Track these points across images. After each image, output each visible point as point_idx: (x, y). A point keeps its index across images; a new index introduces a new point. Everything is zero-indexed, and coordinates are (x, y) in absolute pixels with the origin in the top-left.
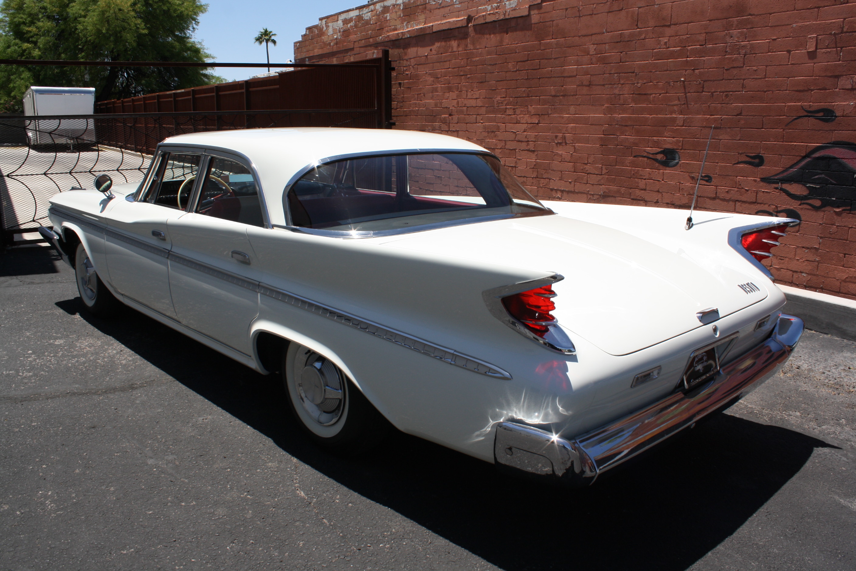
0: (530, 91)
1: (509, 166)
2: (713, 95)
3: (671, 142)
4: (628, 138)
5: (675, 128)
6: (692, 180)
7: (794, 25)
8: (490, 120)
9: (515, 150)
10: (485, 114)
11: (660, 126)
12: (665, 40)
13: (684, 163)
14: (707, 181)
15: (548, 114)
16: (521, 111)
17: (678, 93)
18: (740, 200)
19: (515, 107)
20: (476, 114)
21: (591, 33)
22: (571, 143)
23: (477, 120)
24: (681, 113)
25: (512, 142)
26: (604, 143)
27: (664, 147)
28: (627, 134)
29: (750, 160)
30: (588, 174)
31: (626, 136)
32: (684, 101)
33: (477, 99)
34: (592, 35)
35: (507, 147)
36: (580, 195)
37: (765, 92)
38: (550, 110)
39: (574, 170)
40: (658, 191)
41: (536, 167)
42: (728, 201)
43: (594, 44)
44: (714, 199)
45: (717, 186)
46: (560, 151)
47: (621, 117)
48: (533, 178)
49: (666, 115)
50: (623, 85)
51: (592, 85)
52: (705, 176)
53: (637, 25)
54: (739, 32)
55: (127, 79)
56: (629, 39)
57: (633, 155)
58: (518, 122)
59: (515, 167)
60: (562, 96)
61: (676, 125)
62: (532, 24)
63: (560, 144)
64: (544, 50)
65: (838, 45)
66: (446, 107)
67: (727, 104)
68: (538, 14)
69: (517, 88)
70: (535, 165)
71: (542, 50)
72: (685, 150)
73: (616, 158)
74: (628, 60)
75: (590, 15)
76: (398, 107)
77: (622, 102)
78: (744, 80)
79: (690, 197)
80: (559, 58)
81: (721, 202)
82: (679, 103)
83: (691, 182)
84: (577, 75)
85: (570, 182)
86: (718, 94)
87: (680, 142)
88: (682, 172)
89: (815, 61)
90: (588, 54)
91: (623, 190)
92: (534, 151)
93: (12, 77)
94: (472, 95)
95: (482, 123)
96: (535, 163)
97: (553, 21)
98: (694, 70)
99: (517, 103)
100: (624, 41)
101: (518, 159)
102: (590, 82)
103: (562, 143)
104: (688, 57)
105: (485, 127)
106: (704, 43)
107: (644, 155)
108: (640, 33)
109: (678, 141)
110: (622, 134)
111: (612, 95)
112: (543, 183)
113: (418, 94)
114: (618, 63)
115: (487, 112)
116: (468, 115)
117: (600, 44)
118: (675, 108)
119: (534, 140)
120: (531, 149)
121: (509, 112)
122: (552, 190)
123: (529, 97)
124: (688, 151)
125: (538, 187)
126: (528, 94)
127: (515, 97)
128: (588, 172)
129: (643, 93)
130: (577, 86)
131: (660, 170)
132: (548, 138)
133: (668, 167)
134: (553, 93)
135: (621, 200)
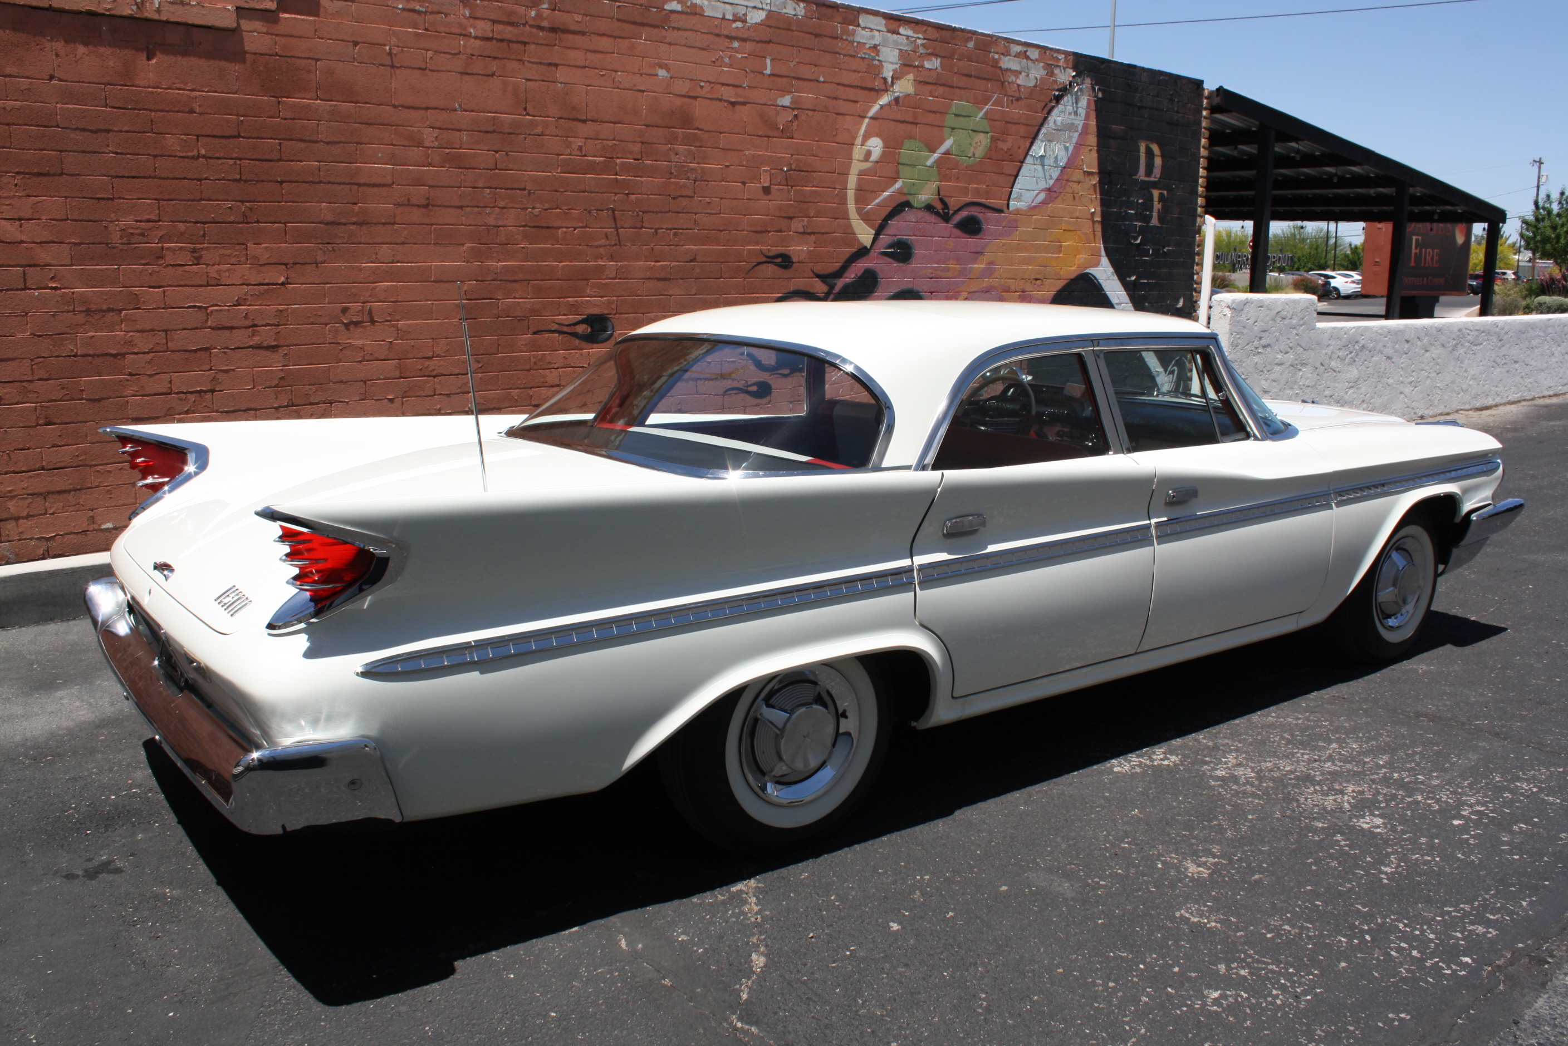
0: (251, 209)
2: (656, 233)
3: (602, 304)
4: (518, 303)
5: (602, 281)
7: (747, 153)
8: (89, 280)
9: (206, 349)
10: (70, 263)
11: (578, 280)
12: (580, 143)
15: (317, 263)
16: (221, 256)
17: (605, 228)
19: (198, 246)
20: (25, 263)
21: (424, 106)
22: (388, 320)
23: (31, 282)
24: (612, 258)
25: (193, 332)
26: (467, 314)
27: (586, 312)
28: (517, 296)
31: (515, 298)
32: (614, 240)
34: (427, 109)
35: (170, 346)
37: (721, 231)
38: (319, 252)
41: (285, 382)
43: (433, 128)
46: (359, 339)
47: (503, 266)
48: (276, 408)
49: (588, 261)
50: (505, 210)
51: (433, 206)
53: (525, 109)
54: (686, 149)
56: (511, 131)
57: (530, 331)
58: (210, 283)
59: (213, 391)
60: (354, 224)
61: (604, 277)
62: (245, 53)
63: (357, 324)
64: (294, 119)
65: (789, 183)
67: (677, 246)
68: (267, 33)
69: (201, 200)
70: (282, 378)
71: (285, 119)
72: (622, 314)
73: (498, 340)
74: (511, 166)
75: (420, 69)
77: (504, 239)
78: (696, 214)
80: (340, 142)
82: (608, 242)
84: (393, 183)
85: (391, 400)
86: (663, 232)
87: (613, 303)
89: (769, 197)
90: (420, 144)
91: (515, 392)
92: (273, 348)
95: (56, 288)
96: (281, 375)
97: (317, 60)
98: (627, 194)
99: (204, 235)
100: (501, 132)
101: (221, 371)
102: (428, 199)
103: (363, 322)
104: (616, 174)
106: (640, 157)
107: (552, 328)
108: (533, 124)
109: (611, 302)
110: (507, 295)
111: (481, 226)
114: (491, 170)
117: (446, 129)
118: (602, 250)
119: (274, 322)
120: (265, 344)
121: (170, 259)
123: (247, 223)
124: (626, 315)
126: (244, 214)
128: (434, 373)
129: (545, 225)
130: (395, 205)
131: (582, 350)
132: (320, 313)
133: (597, 342)
134: (329, 217)
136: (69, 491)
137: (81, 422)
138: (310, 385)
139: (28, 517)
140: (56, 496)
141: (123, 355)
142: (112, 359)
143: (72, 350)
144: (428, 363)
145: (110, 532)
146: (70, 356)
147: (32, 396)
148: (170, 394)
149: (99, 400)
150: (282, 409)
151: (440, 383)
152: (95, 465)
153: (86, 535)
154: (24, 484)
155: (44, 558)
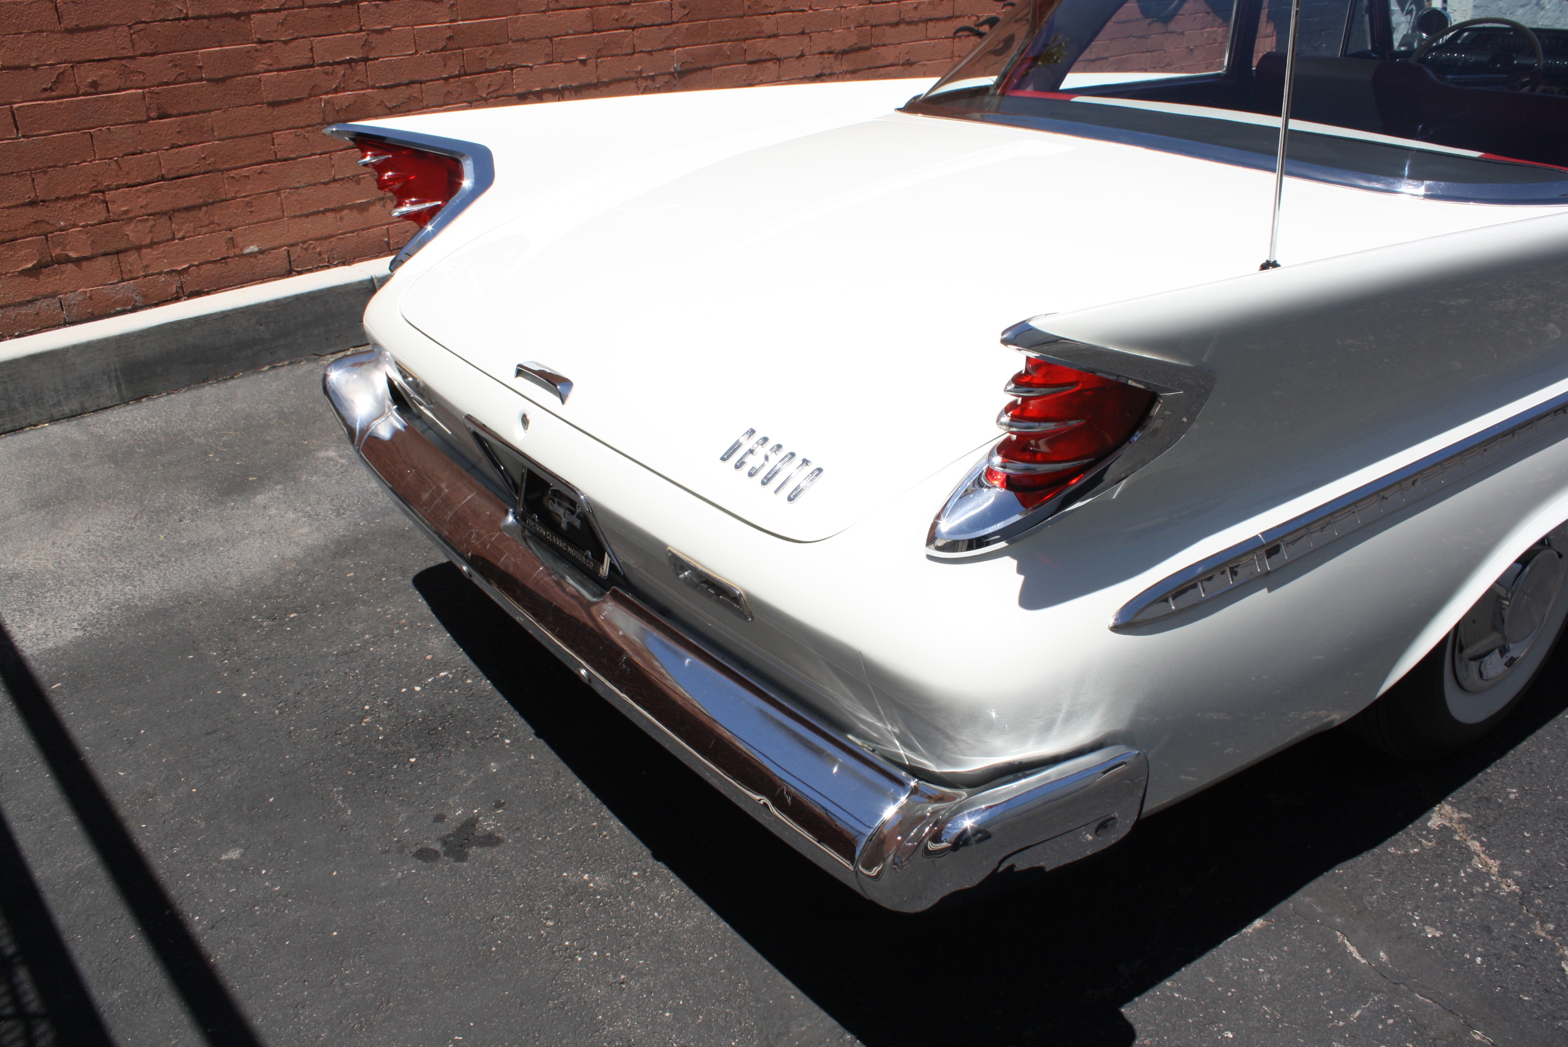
40: (803, 33)
44: (896, 24)
48: (446, 79)
59: (366, 60)
70: (450, 38)
79: (860, 31)
85: (583, 62)
101: (374, 31)
135: (725, 71)
136: (198, 207)
137: (204, 112)
138: (484, 45)
139: (152, 245)
140: (184, 215)
141: (248, 15)
142: (233, 21)
143: (181, 11)
144: (625, 11)
145: (256, 257)
146: (179, 19)
147: (137, 78)
148: (312, 66)
149: (223, 80)
150: (452, 80)
151: (639, 37)
152: (228, 170)
153: (227, 263)
154: (142, 201)
155: (177, 299)
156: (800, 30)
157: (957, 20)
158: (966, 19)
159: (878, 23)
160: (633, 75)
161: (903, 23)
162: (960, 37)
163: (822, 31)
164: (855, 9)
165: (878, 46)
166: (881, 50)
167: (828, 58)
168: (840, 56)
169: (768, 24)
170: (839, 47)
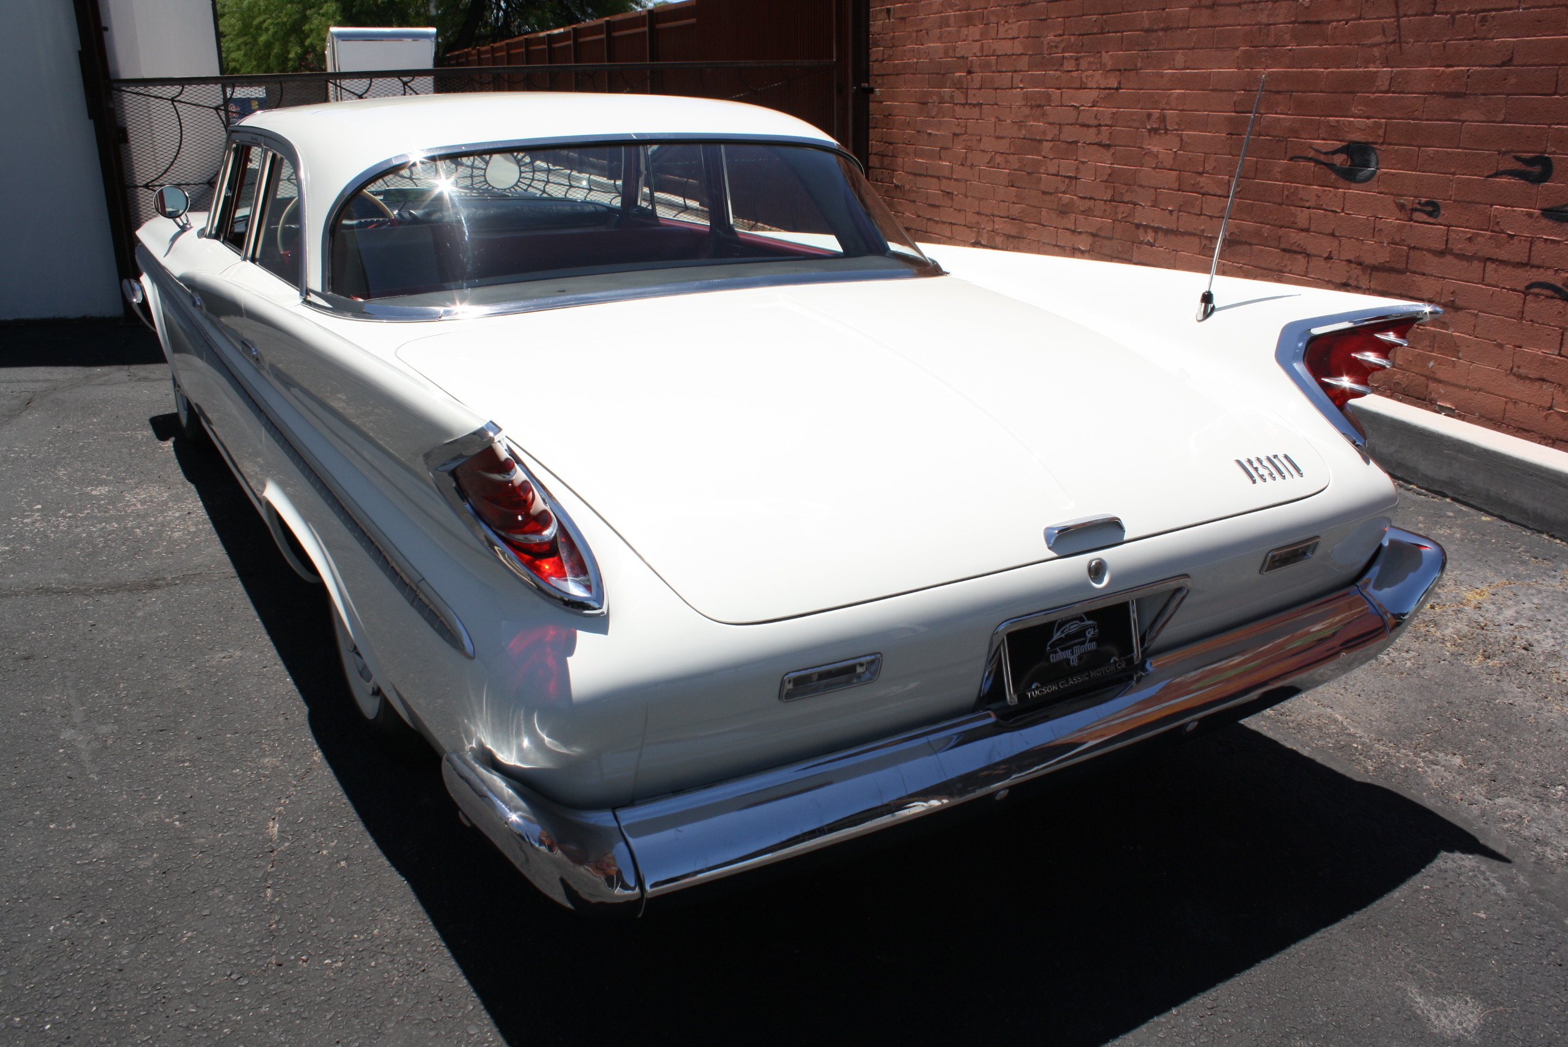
0: (1105, 21)
1: (1065, 177)
2: (1454, 19)
3: (1364, 128)
4: (1279, 119)
5: (1372, 96)
6: (1401, 211)
8: (1036, 82)
9: (1076, 142)
10: (1027, 69)
11: (1344, 92)
13: (1385, 173)
14: (1430, 214)
15: (1136, 69)
16: (1090, 63)
17: (1384, 18)
18: (1495, 258)
19: (1079, 55)
20: (1012, 69)
22: (1175, 130)
23: (1014, 82)
24: (1387, 62)
25: (1071, 127)
26: (1235, 129)
27: (1347, 139)
28: (1279, 111)
29: (1522, 167)
30: (1203, 194)
31: (1276, 113)
32: (1394, 35)
33: (1013, 38)
35: (1062, 137)
36: (1187, 238)
38: (1139, 60)
39: (1179, 185)
40: (1333, 234)
41: (1111, 178)
42: (1469, 259)
44: (1441, 253)
45: (1449, 227)
46: (1155, 146)
47: (1270, 74)
48: (1106, 201)
49: (1357, 67)
50: (1277, 4)
51: (1219, 5)
52: (1427, 204)
55: (505, 11)
57: (1289, 156)
58: (1083, 87)
59: (1076, 178)
60: (1162, 30)
61: (1374, 90)
63: (1154, 131)
66: (963, 57)
67: (1483, 39)
69: (1083, 15)
70: (1110, 175)
72: (1390, 144)
73: (1257, 162)
76: (885, 57)
77: (1273, 40)
79: (1394, 249)
81: (1455, 261)
82: (1383, 40)
83: (1399, 215)
85: (1171, 212)
86: (1464, 17)
87: (1380, 128)
88: (1381, 193)
91: (1266, 230)
92: (1108, 146)
93: (308, 12)
94: (1007, 31)
95: (1022, 88)
96: (1109, 171)
99: (1082, 46)
101: (1081, 161)
103: (1159, 129)
105: (1026, 97)
107: (1310, 156)
109: (1377, 126)
110: (1270, 109)
111: (1254, 25)
112: (1123, 213)
113: (917, 31)
115: (1032, 66)
116: (999, 72)
118: (1376, 52)
119: (1109, 123)
120: (1103, 143)
121: (1067, 66)
122: (1138, 226)
123: (1104, 33)
124: (1396, 147)
125: (1114, 221)
126: (1102, 28)
127: (1080, 35)
128: (1202, 191)
129: (1315, 19)
130: (1190, 8)
131: (1338, 188)
132: (1134, 118)
133: (1355, 181)
134: (1146, 25)
135: (1261, 251)
144: (1199, 179)
156: (1331, 231)
157: (1534, 270)
158: (1550, 272)
159: (1417, 246)
160: (1198, 232)
161: (1449, 254)
162: (1537, 295)
163: (1352, 238)
164: (1391, 222)
165: (1415, 273)
166: (1417, 278)
167: (1355, 268)
168: (1369, 271)
169: (1302, 217)
170: (1369, 260)
